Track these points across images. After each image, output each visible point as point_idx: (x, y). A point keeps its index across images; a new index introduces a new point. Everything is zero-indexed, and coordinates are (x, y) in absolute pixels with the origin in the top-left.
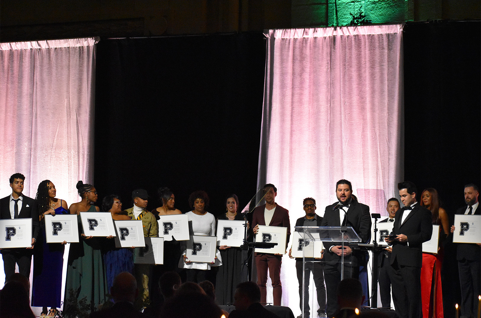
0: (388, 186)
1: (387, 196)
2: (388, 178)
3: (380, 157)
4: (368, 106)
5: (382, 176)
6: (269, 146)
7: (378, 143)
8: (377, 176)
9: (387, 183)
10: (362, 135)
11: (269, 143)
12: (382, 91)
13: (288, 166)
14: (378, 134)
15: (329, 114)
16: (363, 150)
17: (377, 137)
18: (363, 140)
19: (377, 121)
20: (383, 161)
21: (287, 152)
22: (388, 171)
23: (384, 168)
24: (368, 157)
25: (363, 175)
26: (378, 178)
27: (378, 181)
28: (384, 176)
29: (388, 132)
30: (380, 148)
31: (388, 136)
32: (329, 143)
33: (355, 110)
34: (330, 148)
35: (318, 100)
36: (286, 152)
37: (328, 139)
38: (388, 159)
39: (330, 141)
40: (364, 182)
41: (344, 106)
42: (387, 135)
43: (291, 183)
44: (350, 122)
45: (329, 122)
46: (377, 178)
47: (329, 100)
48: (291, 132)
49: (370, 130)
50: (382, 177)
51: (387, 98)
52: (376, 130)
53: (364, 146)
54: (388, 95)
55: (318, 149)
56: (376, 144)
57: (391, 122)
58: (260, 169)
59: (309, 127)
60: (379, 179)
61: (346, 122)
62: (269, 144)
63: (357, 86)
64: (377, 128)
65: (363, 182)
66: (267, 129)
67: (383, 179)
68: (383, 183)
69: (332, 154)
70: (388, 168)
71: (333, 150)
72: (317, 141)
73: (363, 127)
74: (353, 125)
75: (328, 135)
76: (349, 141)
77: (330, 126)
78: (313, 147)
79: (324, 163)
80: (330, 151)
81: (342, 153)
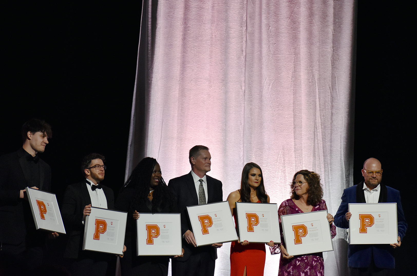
0: (331, 153)
1: (329, 166)
2: (331, 141)
3: (320, 109)
4: (303, 35)
7: (317, 90)
8: (315, 138)
9: (330, 148)
10: (292, 77)
12: (324, 16)
13: (176, 115)
14: (316, 77)
15: (244, 42)
16: (293, 98)
17: (316, 80)
18: (294, 84)
19: (316, 57)
20: (323, 116)
21: (175, 93)
22: (331, 132)
23: (325, 127)
24: (301, 109)
25: (293, 134)
26: (316, 141)
28: (325, 139)
29: (332, 75)
30: (319, 98)
31: (332, 80)
32: (243, 84)
33: (284, 40)
34: (245, 92)
35: (226, 20)
36: (173, 93)
37: (243, 79)
38: (330, 114)
39: (245, 82)
40: (294, 145)
41: (267, 32)
42: (330, 79)
44: (275, 56)
45: (244, 53)
46: (314, 141)
47: (244, 21)
48: (183, 63)
49: (306, 70)
50: (322, 139)
51: (333, 25)
52: (314, 70)
53: (295, 92)
54: (334, 21)
55: (226, 92)
56: (314, 91)
57: (336, 61)
58: (134, 116)
59: (211, 58)
60: (318, 142)
61: (271, 56)
63: (288, 3)
64: (316, 68)
65: (294, 144)
67: (323, 143)
68: (323, 147)
69: (251, 101)
70: (330, 127)
71: (251, 95)
72: (225, 81)
73: (295, 64)
74: (280, 61)
75: (242, 73)
76: (273, 83)
77: (246, 60)
78: (220, 89)
79: (235, 114)
80: (245, 97)
81: (261, 101)
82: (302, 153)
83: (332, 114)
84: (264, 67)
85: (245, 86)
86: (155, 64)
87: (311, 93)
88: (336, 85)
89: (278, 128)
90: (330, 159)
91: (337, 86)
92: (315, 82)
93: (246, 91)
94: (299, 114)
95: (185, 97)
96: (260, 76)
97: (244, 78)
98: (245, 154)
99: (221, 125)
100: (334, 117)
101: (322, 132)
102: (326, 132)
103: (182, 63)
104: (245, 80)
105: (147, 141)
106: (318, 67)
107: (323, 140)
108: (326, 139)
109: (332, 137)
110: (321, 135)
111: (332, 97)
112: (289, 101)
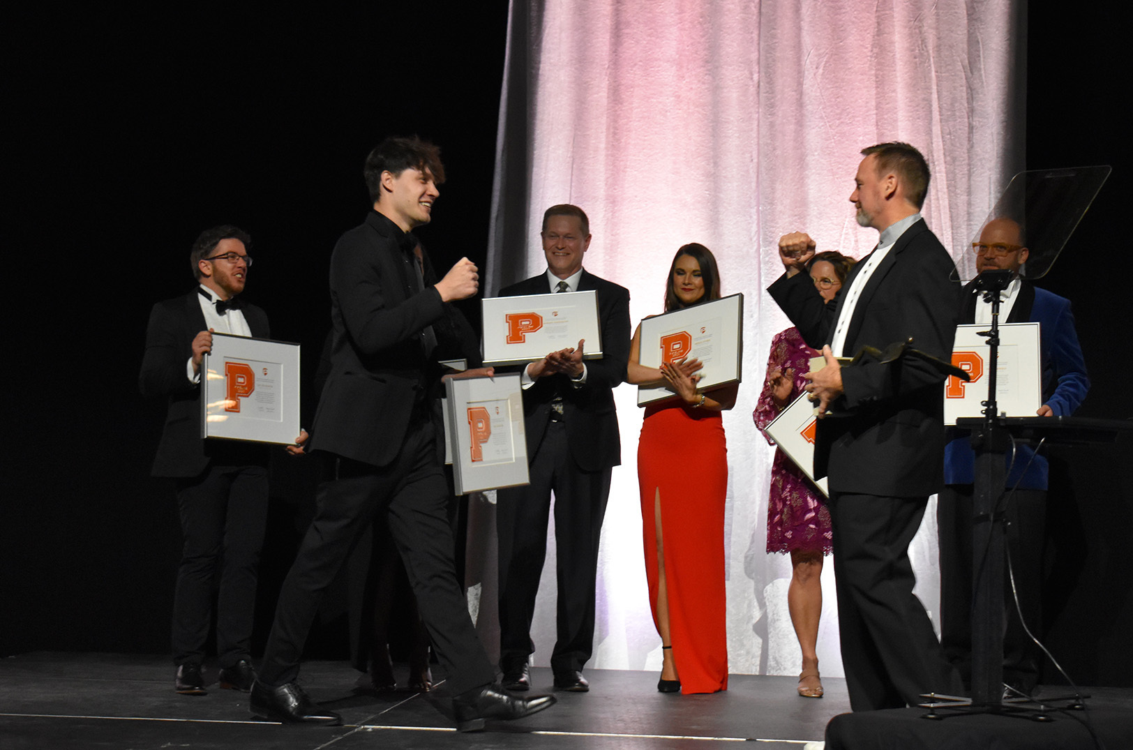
0: (969, 220)
2: (969, 193)
3: (941, 120)
5: (945, 187)
6: (540, 72)
7: (933, 74)
9: (966, 209)
10: (873, 46)
11: (539, 62)
13: (603, 146)
14: (931, 42)
16: (876, 94)
17: (931, 52)
18: (879, 63)
20: (950, 134)
21: (600, 94)
22: (969, 170)
23: (954, 159)
24: (896, 121)
28: (955, 187)
29: (969, 37)
30: (938, 92)
31: (969, 50)
32: (756, 68)
34: (759, 86)
36: (596, 96)
37: (754, 56)
38: (967, 128)
39: (759, 63)
42: (966, 46)
43: (613, 202)
48: (616, 28)
49: (906, 27)
50: (948, 188)
52: (925, 28)
53: (881, 82)
55: (716, 89)
56: (926, 77)
57: (980, 5)
58: (503, 151)
59: (682, 12)
60: (937, 194)
62: (542, 66)
64: (929, 21)
66: (534, 14)
67: (950, 197)
68: (950, 208)
69: (771, 106)
70: (967, 158)
71: (773, 93)
72: (711, 61)
73: (878, 17)
74: (844, 11)
75: (752, 42)
76: (827, 62)
77: (760, 12)
78: (699, 81)
79: (738, 137)
80: (758, 96)
81: (800, 104)
83: (971, 128)
84: (805, 26)
85: (759, 72)
86: (547, 31)
87: (918, 81)
88: (979, 60)
89: (840, 166)
90: (968, 234)
91: (982, 63)
92: (929, 54)
93: (761, 84)
94: (890, 131)
95: (622, 104)
96: (798, 47)
97: (757, 53)
98: (761, 230)
99: (703, 163)
100: (976, 136)
101: (947, 173)
102: (957, 171)
103: (614, 27)
104: (759, 59)
105: (530, 207)
106: (934, 20)
107: (949, 191)
108: (958, 187)
109: (972, 182)
110: (945, 179)
111: (971, 89)
112: (867, 103)
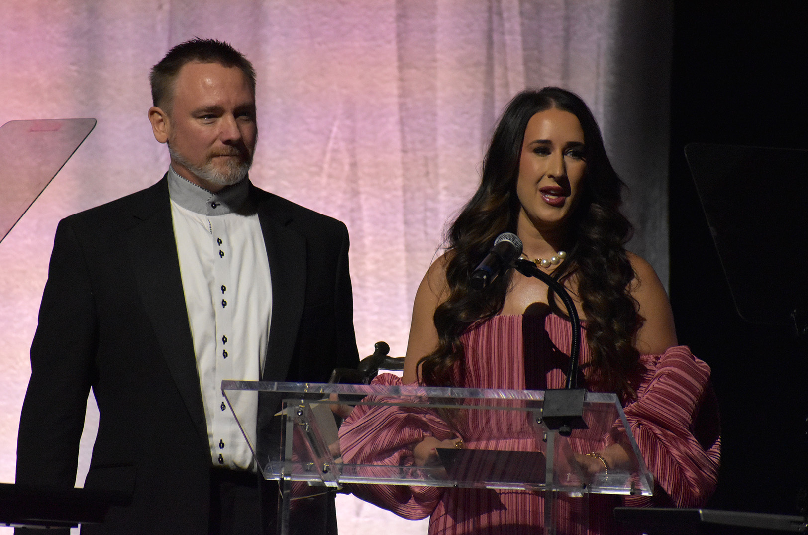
2: (566, 72)
8: (490, 58)
22: (567, 30)
23: (538, 7)
25: (393, 46)
26: (498, 71)
27: (492, 88)
28: (539, 61)
40: (400, 96)
46: (489, 73)
60: (505, 76)
65: (395, 91)
82: (434, 130)
89: (325, 19)
99: (67, 11)
101: (524, 34)
102: (544, 31)
107: (528, 69)
109: (572, 54)
110: (520, 46)
